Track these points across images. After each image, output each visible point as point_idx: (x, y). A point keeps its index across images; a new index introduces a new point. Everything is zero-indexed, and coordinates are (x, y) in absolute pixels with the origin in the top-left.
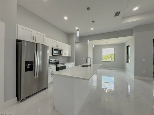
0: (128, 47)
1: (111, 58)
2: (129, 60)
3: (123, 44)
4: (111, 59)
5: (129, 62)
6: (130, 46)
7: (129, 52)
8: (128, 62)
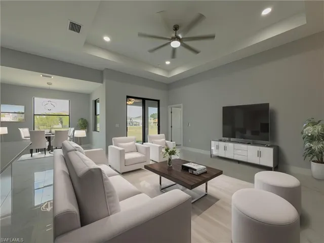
0: (96, 102)
1: (62, 122)
2: (98, 125)
3: (87, 95)
4: (60, 126)
5: (98, 130)
6: (98, 102)
7: (98, 113)
8: (95, 130)
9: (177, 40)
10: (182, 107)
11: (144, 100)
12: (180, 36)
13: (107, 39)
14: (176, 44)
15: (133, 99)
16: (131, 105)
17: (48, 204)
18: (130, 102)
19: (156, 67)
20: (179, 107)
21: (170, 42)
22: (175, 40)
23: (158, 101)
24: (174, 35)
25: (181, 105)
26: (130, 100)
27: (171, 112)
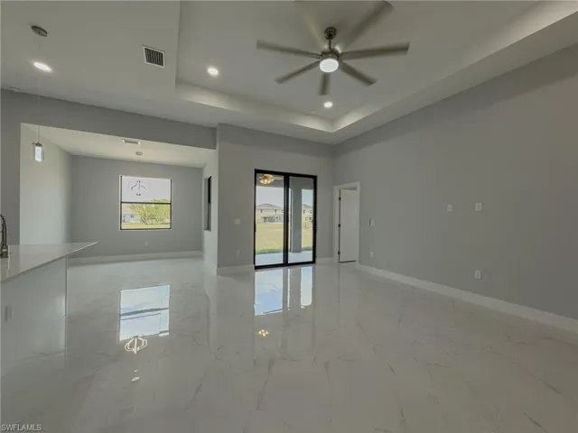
0: (209, 181)
8: (208, 227)
9: (332, 57)
10: (359, 188)
11: (287, 176)
12: (338, 49)
13: (213, 71)
14: (329, 65)
15: (271, 176)
16: (267, 185)
17: (134, 341)
18: (266, 181)
19: (307, 114)
20: (354, 189)
21: (318, 62)
22: (327, 57)
23: (315, 178)
24: (326, 47)
25: (358, 184)
26: (266, 177)
27: (340, 199)
